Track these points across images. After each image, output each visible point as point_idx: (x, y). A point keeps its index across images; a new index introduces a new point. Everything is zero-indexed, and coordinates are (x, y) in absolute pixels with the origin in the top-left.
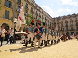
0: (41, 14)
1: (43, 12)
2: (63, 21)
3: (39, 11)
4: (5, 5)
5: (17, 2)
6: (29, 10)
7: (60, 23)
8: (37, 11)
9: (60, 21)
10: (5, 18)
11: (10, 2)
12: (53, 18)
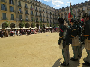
2: (67, 12)
3: (39, 6)
4: (10, 11)
5: (17, 5)
6: (28, 9)
10: (12, 20)
11: (13, 7)
12: (57, 10)
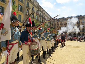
0: (44, 16)
1: (45, 13)
2: (62, 23)
3: (42, 12)
5: (26, 6)
7: (59, 24)
8: (40, 13)
9: (60, 23)
